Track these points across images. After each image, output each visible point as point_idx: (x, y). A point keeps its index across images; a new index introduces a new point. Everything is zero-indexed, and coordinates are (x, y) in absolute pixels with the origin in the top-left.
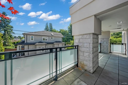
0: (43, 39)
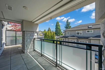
0: (77, 33)
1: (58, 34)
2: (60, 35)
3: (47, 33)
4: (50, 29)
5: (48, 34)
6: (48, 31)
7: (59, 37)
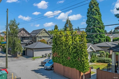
1: (96, 36)
2: (102, 39)
3: (60, 37)
4: (70, 24)
5: (64, 38)
6: (65, 30)
7: (100, 49)
